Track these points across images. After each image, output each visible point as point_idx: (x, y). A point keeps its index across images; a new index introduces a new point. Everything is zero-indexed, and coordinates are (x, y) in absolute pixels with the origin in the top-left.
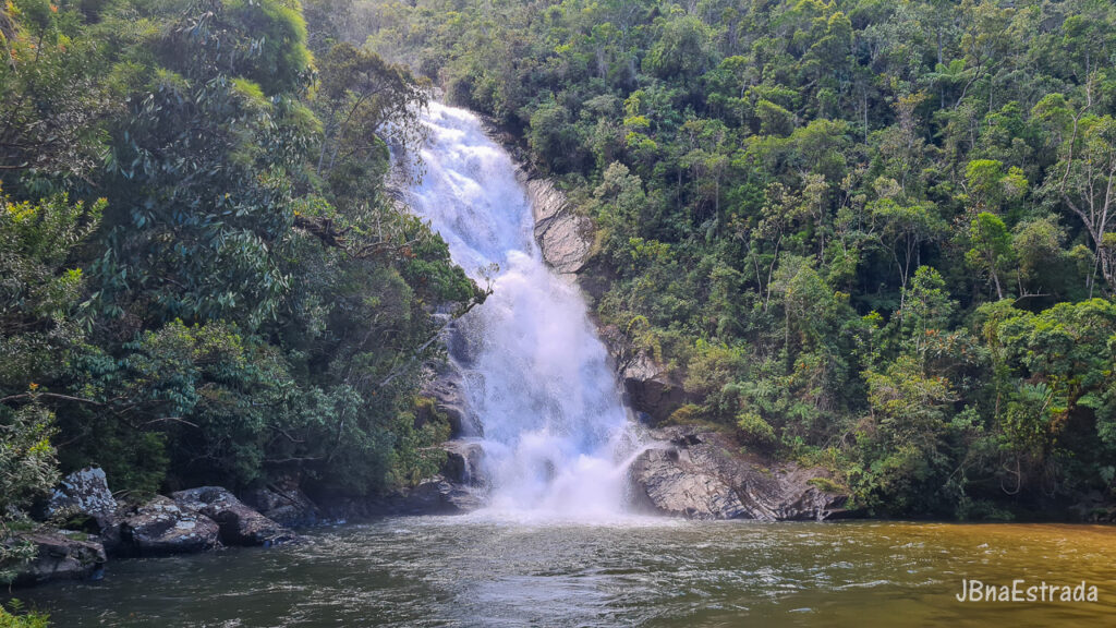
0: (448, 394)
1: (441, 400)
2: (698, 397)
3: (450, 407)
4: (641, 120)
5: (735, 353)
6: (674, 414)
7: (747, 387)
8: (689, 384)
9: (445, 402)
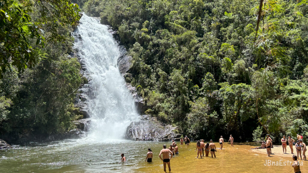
0: (84, 106)
1: (81, 108)
2: (151, 107)
3: (84, 110)
4: (146, 30)
5: (161, 96)
6: (145, 112)
7: (163, 105)
8: (149, 104)
9: (82, 109)
